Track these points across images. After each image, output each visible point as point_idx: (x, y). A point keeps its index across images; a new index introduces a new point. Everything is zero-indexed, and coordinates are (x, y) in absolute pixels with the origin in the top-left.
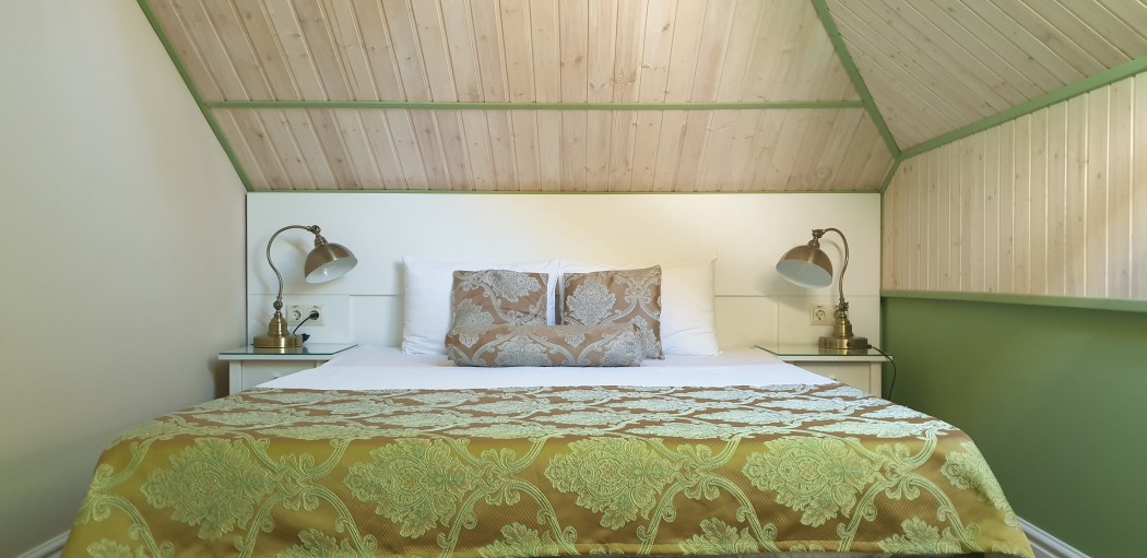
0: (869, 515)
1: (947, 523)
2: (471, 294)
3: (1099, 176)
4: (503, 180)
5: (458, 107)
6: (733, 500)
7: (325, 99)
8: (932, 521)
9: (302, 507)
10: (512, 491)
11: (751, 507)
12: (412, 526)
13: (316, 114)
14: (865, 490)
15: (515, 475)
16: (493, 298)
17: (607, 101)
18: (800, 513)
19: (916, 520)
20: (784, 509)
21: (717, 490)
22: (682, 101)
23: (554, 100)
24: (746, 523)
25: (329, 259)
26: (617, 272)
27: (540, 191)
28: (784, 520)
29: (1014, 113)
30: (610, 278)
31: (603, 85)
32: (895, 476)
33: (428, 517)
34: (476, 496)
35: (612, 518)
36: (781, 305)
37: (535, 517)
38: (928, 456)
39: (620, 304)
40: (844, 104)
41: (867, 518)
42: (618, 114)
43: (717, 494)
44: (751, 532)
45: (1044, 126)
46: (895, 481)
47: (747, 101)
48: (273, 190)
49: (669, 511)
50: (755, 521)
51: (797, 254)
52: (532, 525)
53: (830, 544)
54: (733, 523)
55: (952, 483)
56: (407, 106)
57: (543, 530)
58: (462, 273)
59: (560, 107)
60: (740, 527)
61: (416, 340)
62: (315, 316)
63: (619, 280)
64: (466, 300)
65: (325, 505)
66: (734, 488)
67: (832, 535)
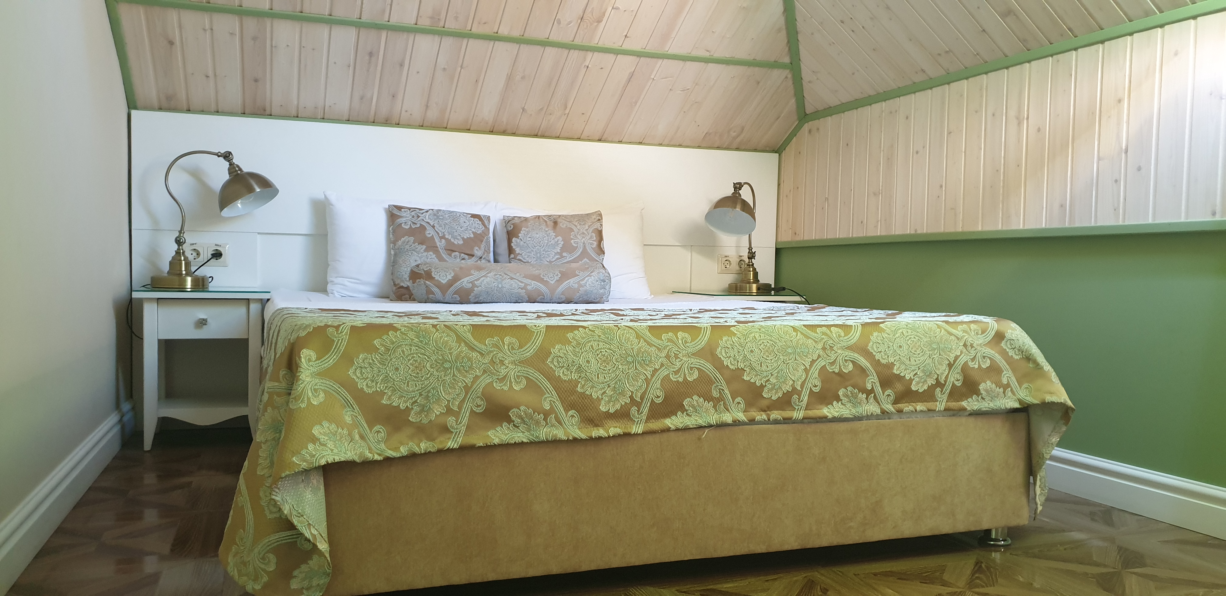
0: (958, 380)
1: (1008, 385)
2: (411, 232)
3: (1039, 130)
4: (433, 115)
5: (415, 30)
6: (863, 371)
7: (267, 7)
8: (999, 384)
9: (511, 386)
10: (691, 368)
11: (876, 378)
12: (609, 402)
13: (251, 24)
14: (955, 361)
15: (693, 354)
16: (437, 240)
17: (567, 38)
18: (911, 380)
19: (989, 383)
20: (899, 378)
21: (850, 363)
22: (637, 48)
23: (516, 34)
24: (872, 391)
25: (251, 190)
26: (560, 216)
27: (468, 130)
28: (899, 387)
29: (948, 79)
30: (554, 222)
31: (570, 22)
32: (973, 349)
33: (622, 394)
34: (664, 373)
35: (772, 389)
36: (695, 255)
37: (711, 391)
38: (993, 333)
39: (568, 248)
40: (775, 65)
41: (957, 383)
42: (574, 54)
43: (851, 367)
44: (875, 398)
45: (981, 89)
46: (973, 353)
47: (695, 53)
48: (160, 109)
49: (815, 382)
50: (878, 389)
51: (722, 203)
52: (708, 398)
53: (931, 405)
54: (863, 390)
55: (1010, 354)
56: (359, 25)
57: (717, 402)
58: (399, 208)
59: (520, 41)
60: (869, 393)
61: (346, 282)
62: (217, 255)
63: (562, 224)
64: (406, 238)
65: (532, 386)
66: (863, 362)
67: (933, 398)
